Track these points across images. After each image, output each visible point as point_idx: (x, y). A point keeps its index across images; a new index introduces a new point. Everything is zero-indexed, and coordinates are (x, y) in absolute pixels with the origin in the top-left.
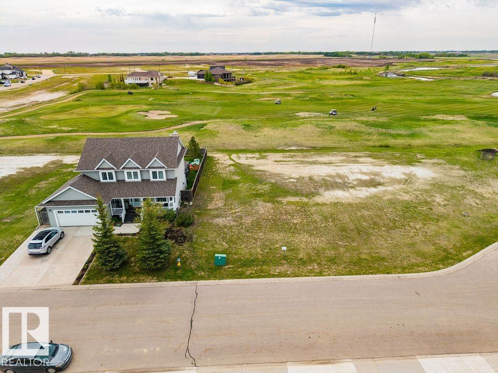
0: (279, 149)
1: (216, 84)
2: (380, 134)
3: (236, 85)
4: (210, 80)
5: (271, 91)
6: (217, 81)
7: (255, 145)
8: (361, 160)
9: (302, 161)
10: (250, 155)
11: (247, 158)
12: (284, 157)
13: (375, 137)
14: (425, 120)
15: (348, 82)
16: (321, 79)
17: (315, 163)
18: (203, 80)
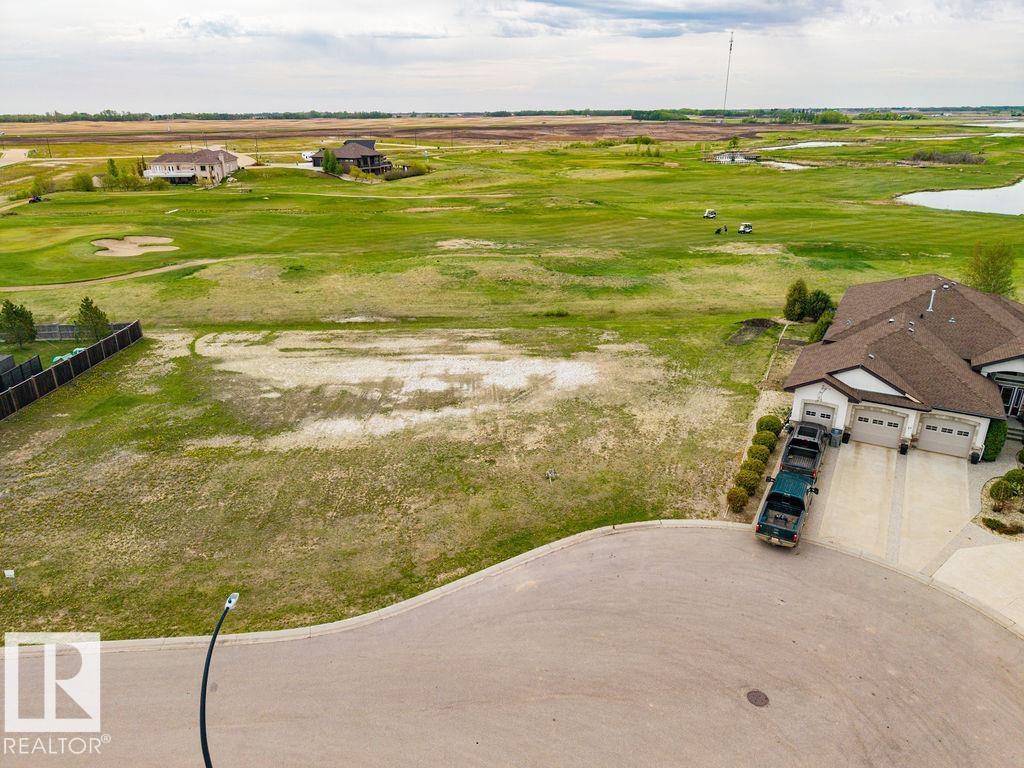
0: (326, 320)
1: (346, 178)
2: (564, 288)
3: (387, 180)
4: (333, 170)
5: (447, 192)
6: (347, 171)
7: (278, 312)
8: (472, 346)
9: (341, 350)
10: (241, 336)
11: (228, 343)
12: (313, 340)
13: (550, 295)
14: (694, 255)
15: (621, 174)
16: (574, 167)
17: (365, 354)
18: (321, 169)
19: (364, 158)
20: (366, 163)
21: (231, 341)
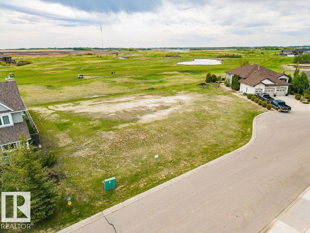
0: (85, 98)
3: (18, 66)
7: (64, 98)
10: (65, 105)
11: (64, 107)
12: (94, 102)
14: (161, 75)
16: (82, 60)
19: (4, 58)
20: (6, 60)
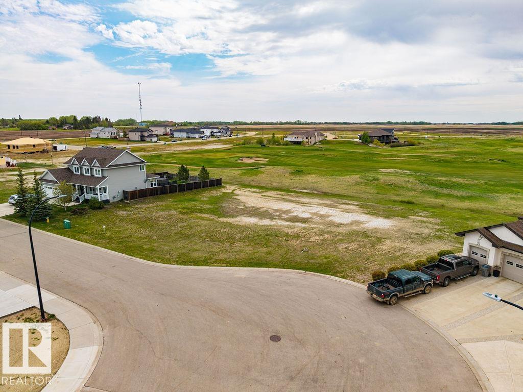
0: (292, 190)
1: (371, 145)
2: (423, 192)
3: (391, 147)
4: (366, 142)
5: (418, 153)
6: (372, 142)
8: (342, 206)
9: (284, 199)
12: (278, 194)
13: (412, 194)
17: (292, 201)
18: (360, 141)
19: (383, 136)
20: (383, 139)
21: (249, 191)
